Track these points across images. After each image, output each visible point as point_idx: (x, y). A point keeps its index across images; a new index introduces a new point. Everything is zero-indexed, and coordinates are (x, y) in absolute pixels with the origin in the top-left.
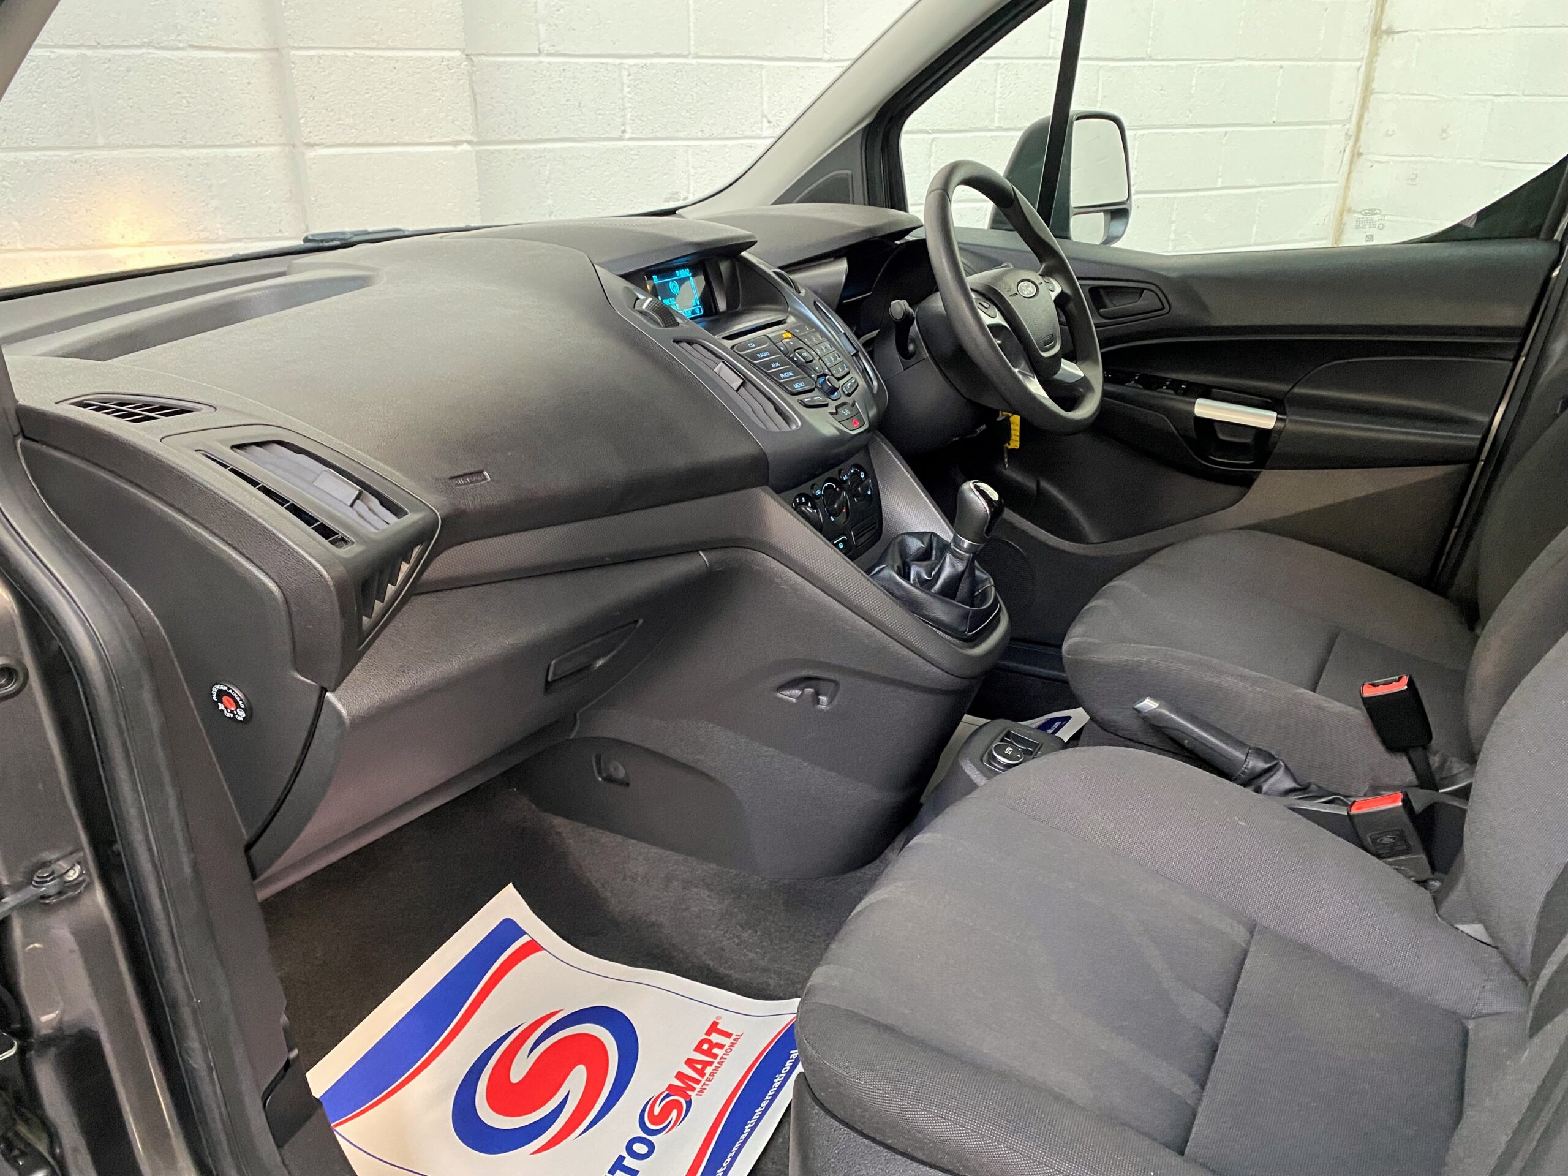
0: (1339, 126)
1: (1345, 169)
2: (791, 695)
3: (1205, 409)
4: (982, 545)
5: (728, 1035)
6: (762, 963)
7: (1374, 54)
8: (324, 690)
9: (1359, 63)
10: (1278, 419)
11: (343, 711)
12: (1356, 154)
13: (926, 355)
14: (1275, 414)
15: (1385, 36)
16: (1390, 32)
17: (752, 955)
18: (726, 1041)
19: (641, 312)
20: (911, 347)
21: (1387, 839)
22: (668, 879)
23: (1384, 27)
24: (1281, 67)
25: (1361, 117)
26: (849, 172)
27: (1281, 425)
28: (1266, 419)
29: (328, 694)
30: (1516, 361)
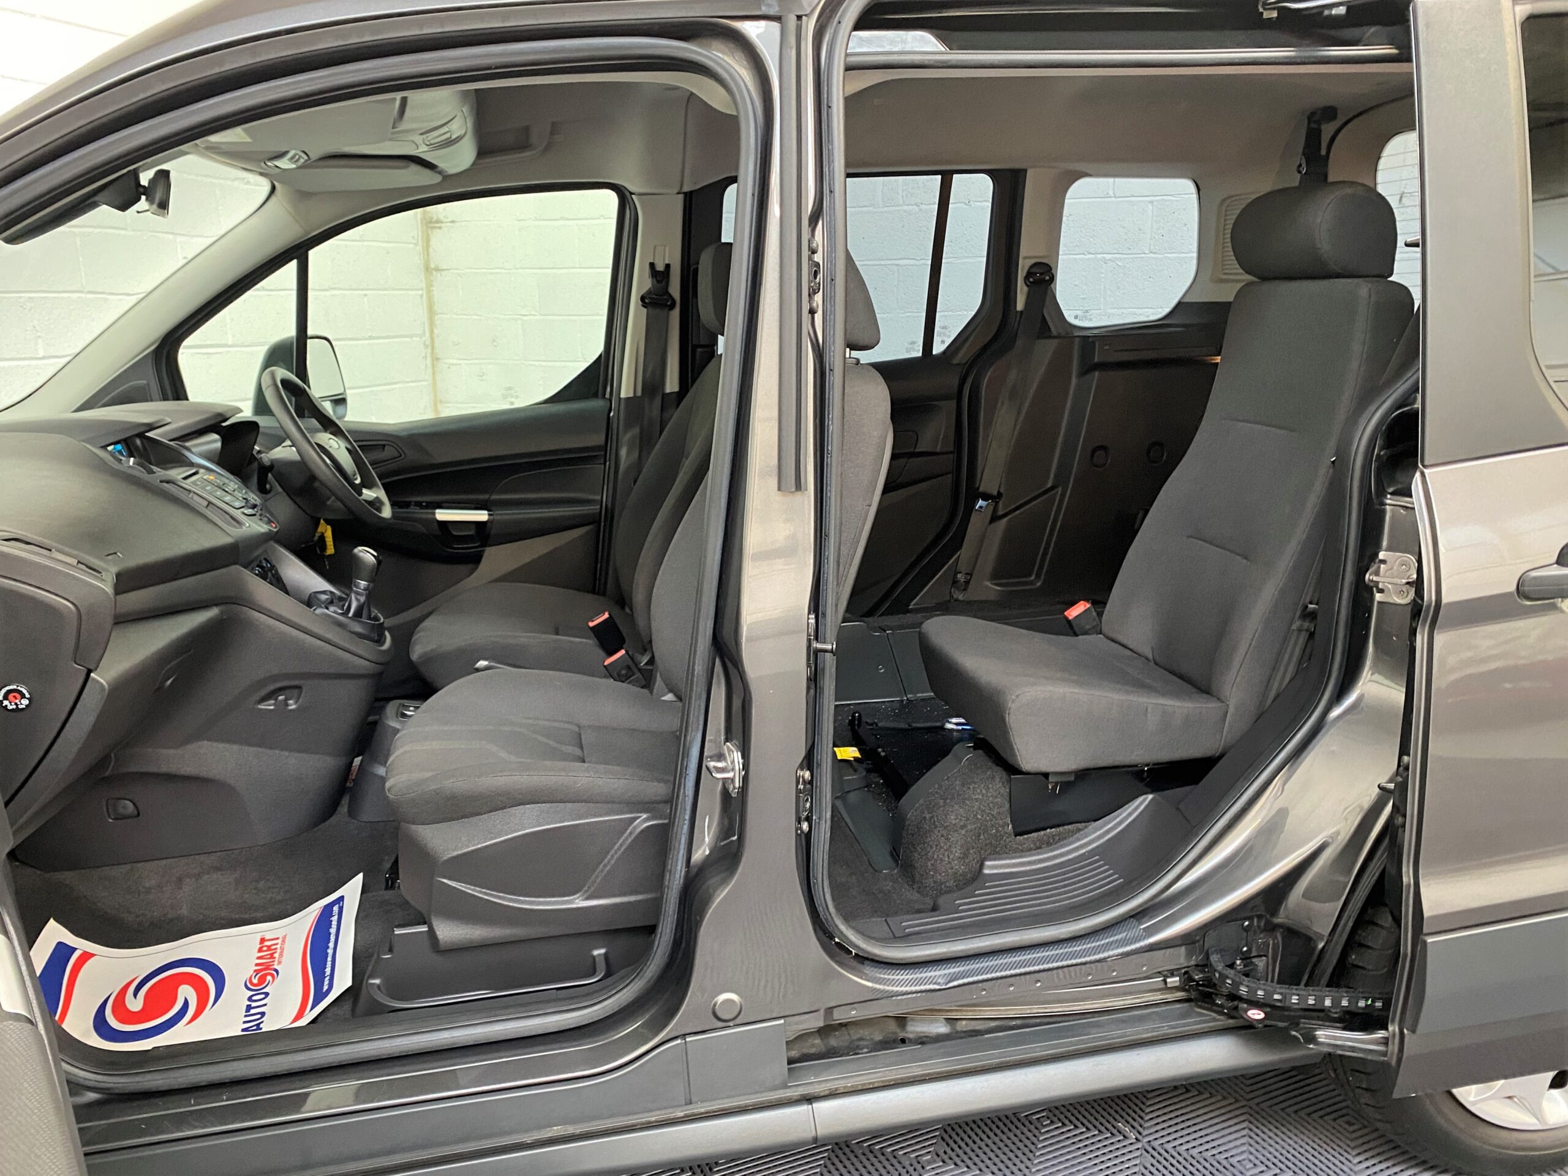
0: (418, 339)
1: (430, 370)
2: (269, 706)
3: (442, 515)
4: (371, 585)
5: (277, 939)
6: (279, 897)
7: (429, 286)
8: (89, 671)
9: (421, 292)
10: (489, 515)
11: (104, 683)
12: (436, 359)
13: (280, 490)
14: (486, 512)
15: (434, 272)
16: (437, 269)
17: (269, 896)
18: (279, 941)
19: (130, 467)
20: (268, 486)
21: (623, 672)
22: (180, 879)
23: (432, 266)
24: (366, 295)
25: (432, 332)
26: (145, 382)
27: (492, 517)
28: (482, 516)
29: (92, 674)
30: (605, 464)
